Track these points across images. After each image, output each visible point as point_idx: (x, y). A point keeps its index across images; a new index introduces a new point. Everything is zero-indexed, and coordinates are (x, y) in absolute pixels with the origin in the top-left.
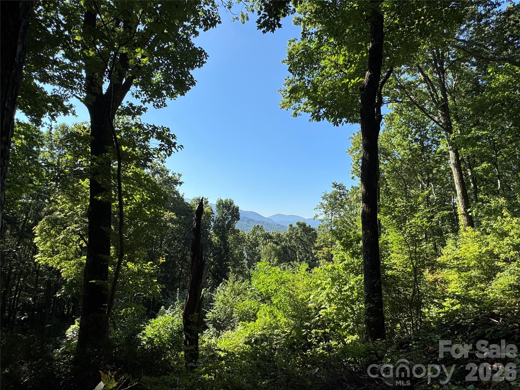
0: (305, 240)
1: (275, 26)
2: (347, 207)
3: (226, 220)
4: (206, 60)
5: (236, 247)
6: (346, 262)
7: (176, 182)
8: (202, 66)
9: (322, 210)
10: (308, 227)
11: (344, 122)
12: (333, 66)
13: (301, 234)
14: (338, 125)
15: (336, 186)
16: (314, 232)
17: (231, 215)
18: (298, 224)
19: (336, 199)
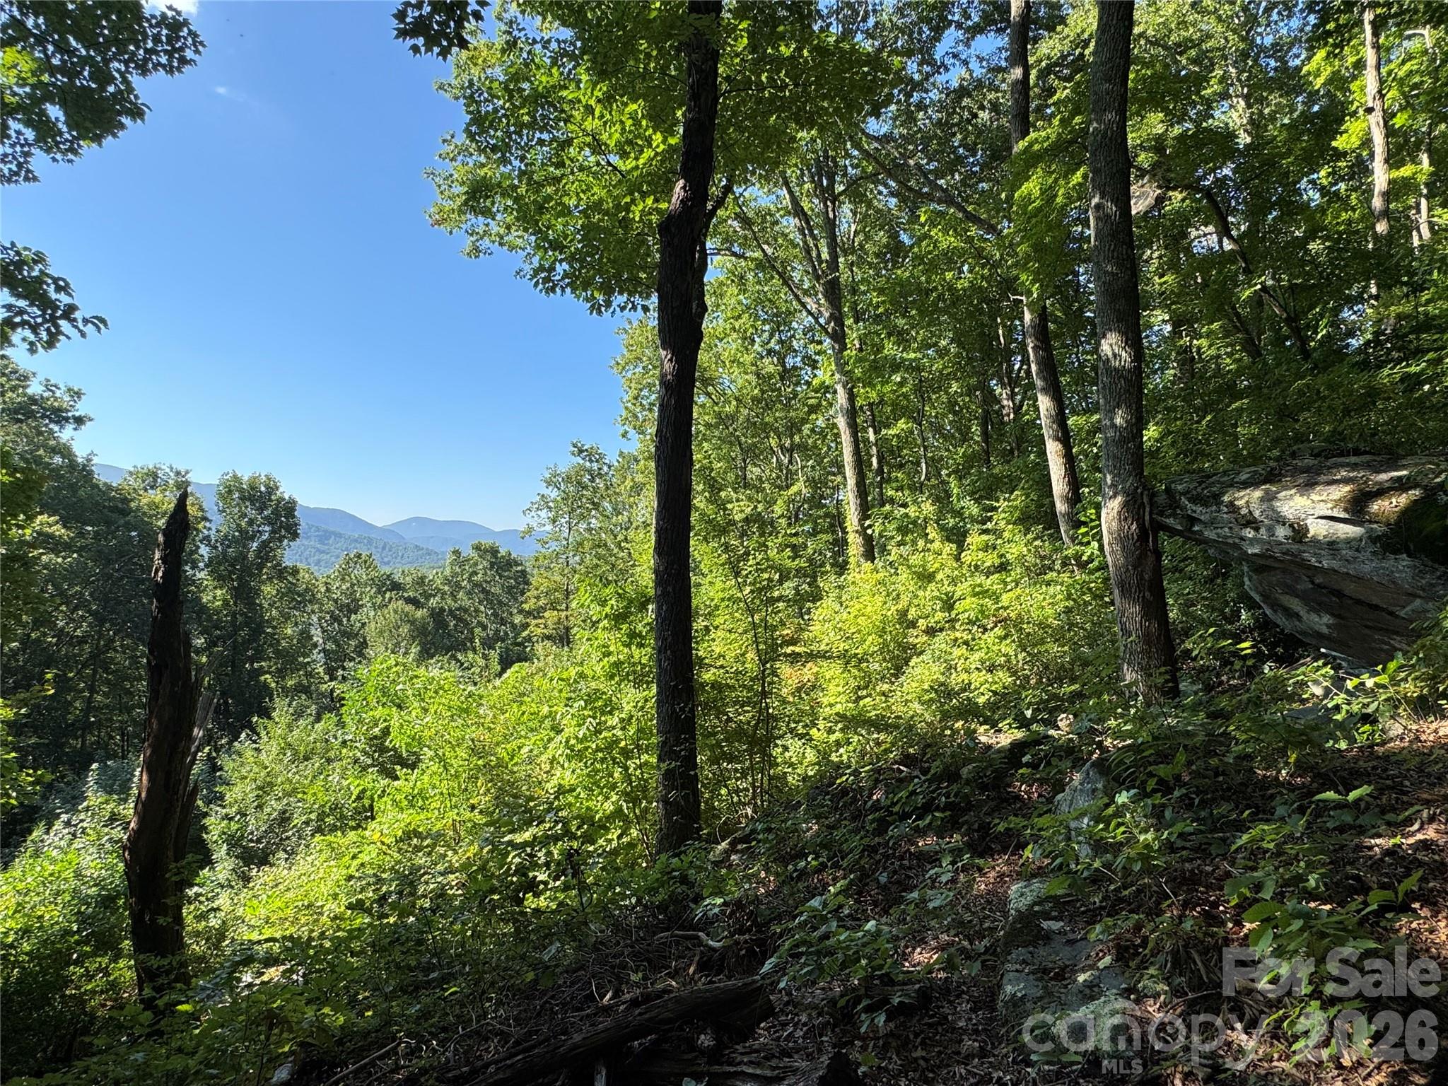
0: (496, 590)
1: (451, 44)
2: (606, 504)
3: (252, 538)
4: (196, 57)
5: (287, 617)
6: (613, 659)
7: (59, 416)
8: (179, 69)
9: (544, 513)
10: (503, 557)
11: (618, 309)
12: (589, 145)
13: (485, 574)
14: (600, 313)
15: (581, 451)
16: (519, 568)
17: (270, 524)
18: (477, 548)
19: (581, 486)
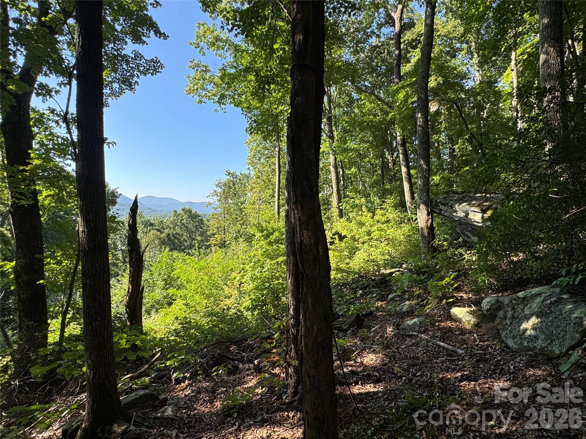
0: (190, 226)
9: (215, 197)
10: (194, 214)
13: (187, 220)
15: (229, 174)
16: (200, 218)
18: (184, 210)
19: (230, 188)
